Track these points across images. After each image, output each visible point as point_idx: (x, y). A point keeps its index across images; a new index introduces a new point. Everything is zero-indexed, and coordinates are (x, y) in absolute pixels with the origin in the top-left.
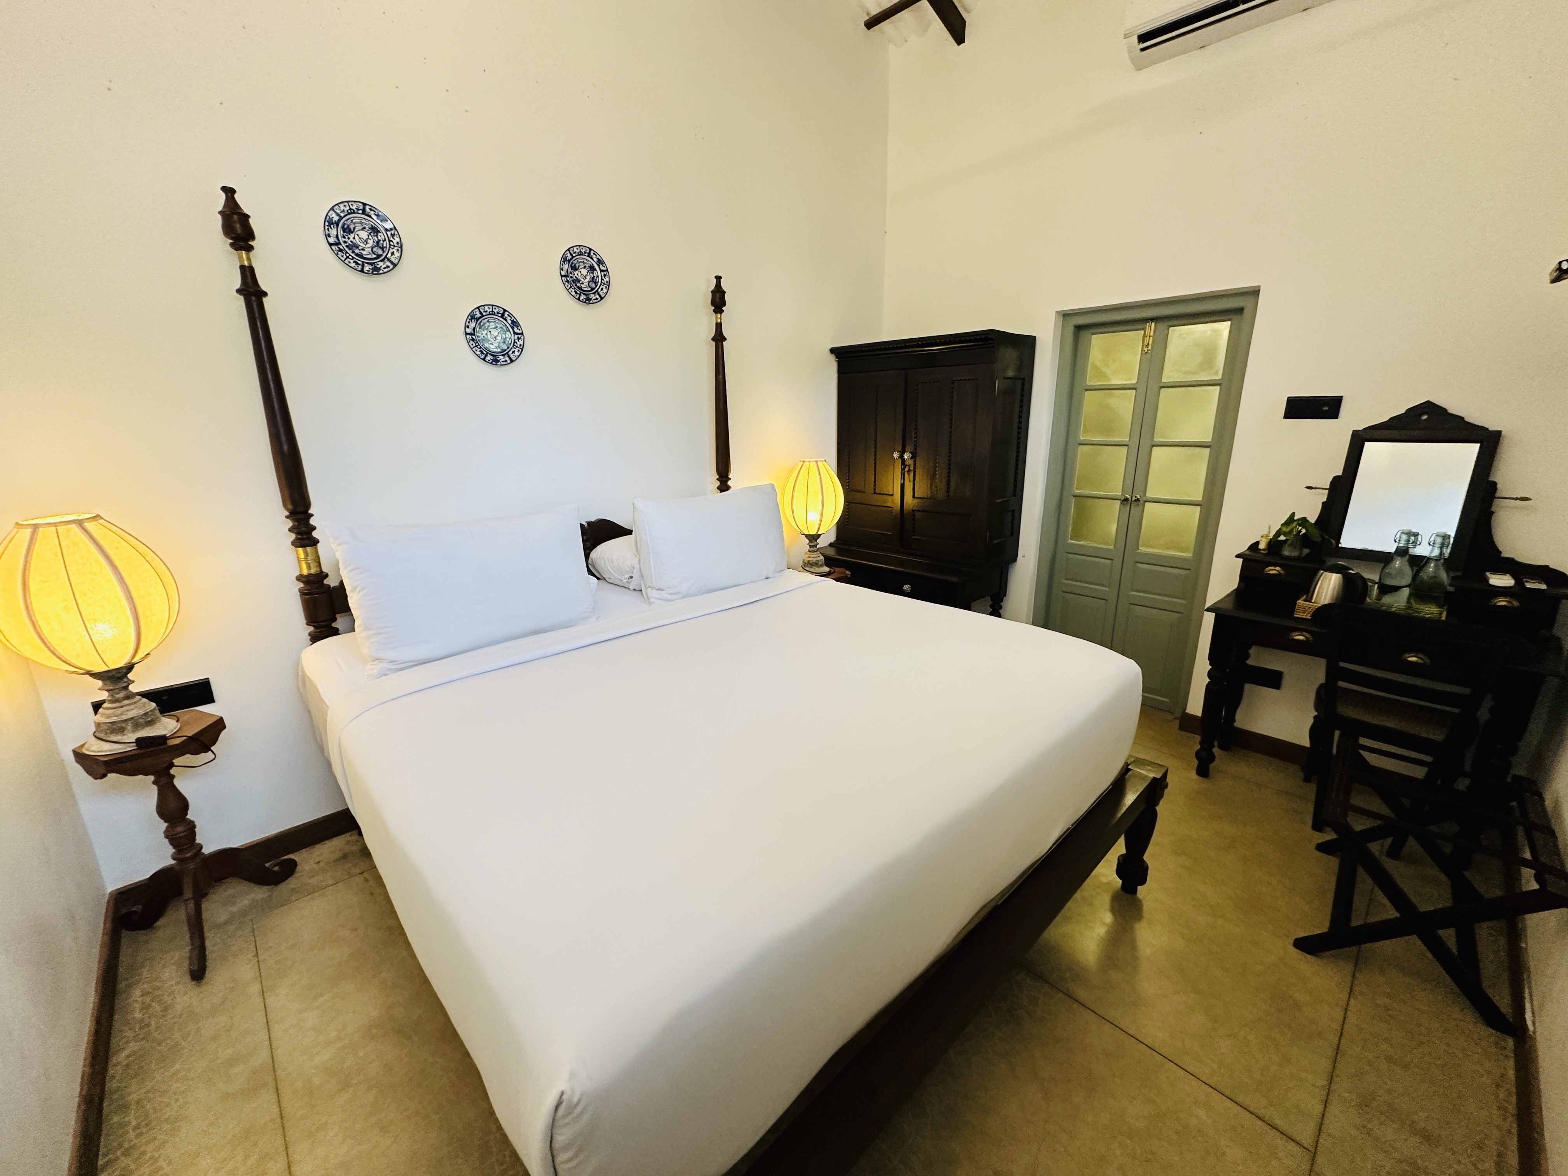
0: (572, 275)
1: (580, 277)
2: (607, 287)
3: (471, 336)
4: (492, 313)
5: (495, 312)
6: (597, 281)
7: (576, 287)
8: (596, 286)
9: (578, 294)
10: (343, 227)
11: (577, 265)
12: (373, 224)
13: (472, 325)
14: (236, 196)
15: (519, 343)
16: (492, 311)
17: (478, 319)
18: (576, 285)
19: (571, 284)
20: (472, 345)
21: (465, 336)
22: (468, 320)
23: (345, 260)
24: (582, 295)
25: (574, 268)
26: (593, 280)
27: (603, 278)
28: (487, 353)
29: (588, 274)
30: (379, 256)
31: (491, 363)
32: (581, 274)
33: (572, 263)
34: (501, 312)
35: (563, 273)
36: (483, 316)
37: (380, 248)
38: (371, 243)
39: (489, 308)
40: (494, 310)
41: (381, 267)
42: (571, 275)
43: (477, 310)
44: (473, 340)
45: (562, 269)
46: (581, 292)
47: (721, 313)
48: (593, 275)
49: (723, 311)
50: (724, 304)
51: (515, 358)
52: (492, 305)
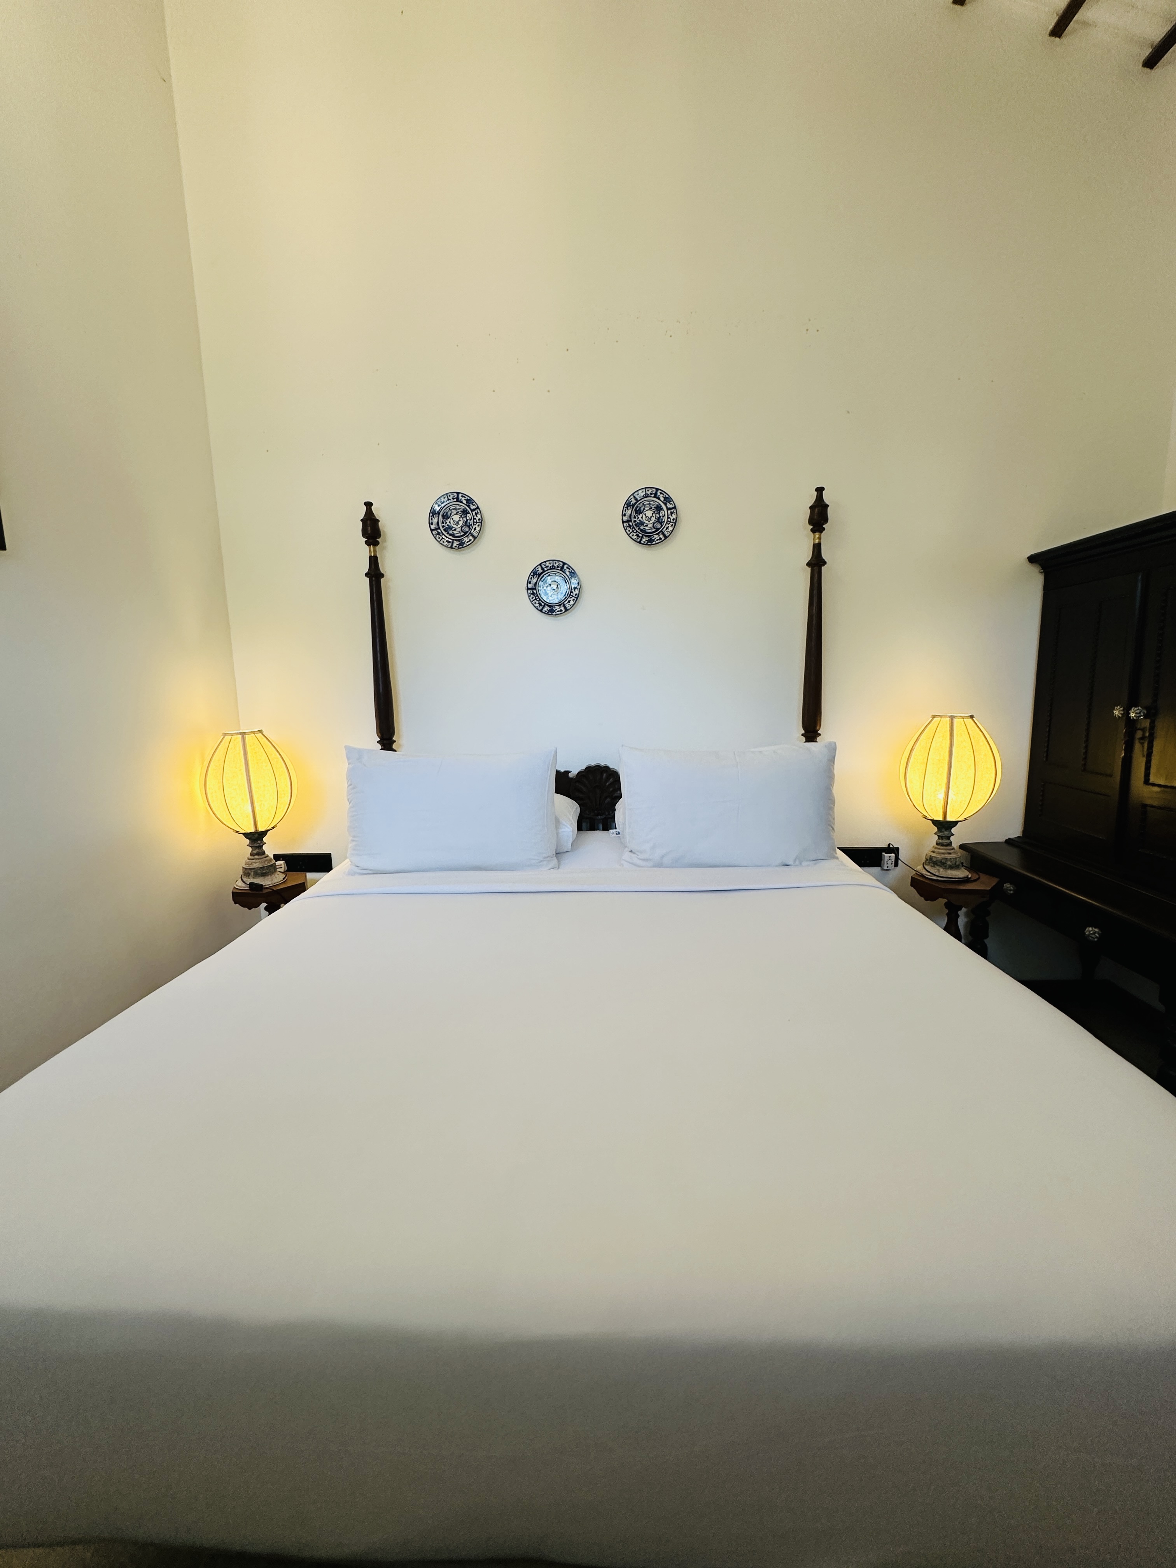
1: (644, 520)
3: (533, 591)
4: (553, 568)
5: (555, 566)
6: (663, 520)
7: (638, 531)
8: (662, 526)
10: (443, 516)
11: (641, 509)
12: (464, 508)
13: (534, 580)
14: (372, 508)
15: (574, 593)
16: (553, 566)
17: (540, 575)
20: (532, 598)
21: (526, 591)
22: (531, 577)
23: (440, 541)
25: (639, 512)
26: (659, 520)
27: (670, 516)
28: (545, 604)
29: (654, 515)
30: (466, 533)
31: (547, 614)
32: (646, 517)
34: (561, 566)
36: (544, 571)
37: (467, 526)
38: (461, 523)
39: (550, 563)
40: (554, 565)
41: (465, 541)
42: (634, 519)
43: (539, 567)
44: (533, 594)
47: (821, 532)
48: (659, 515)
49: (824, 529)
50: (826, 520)
51: (570, 607)
52: (553, 560)
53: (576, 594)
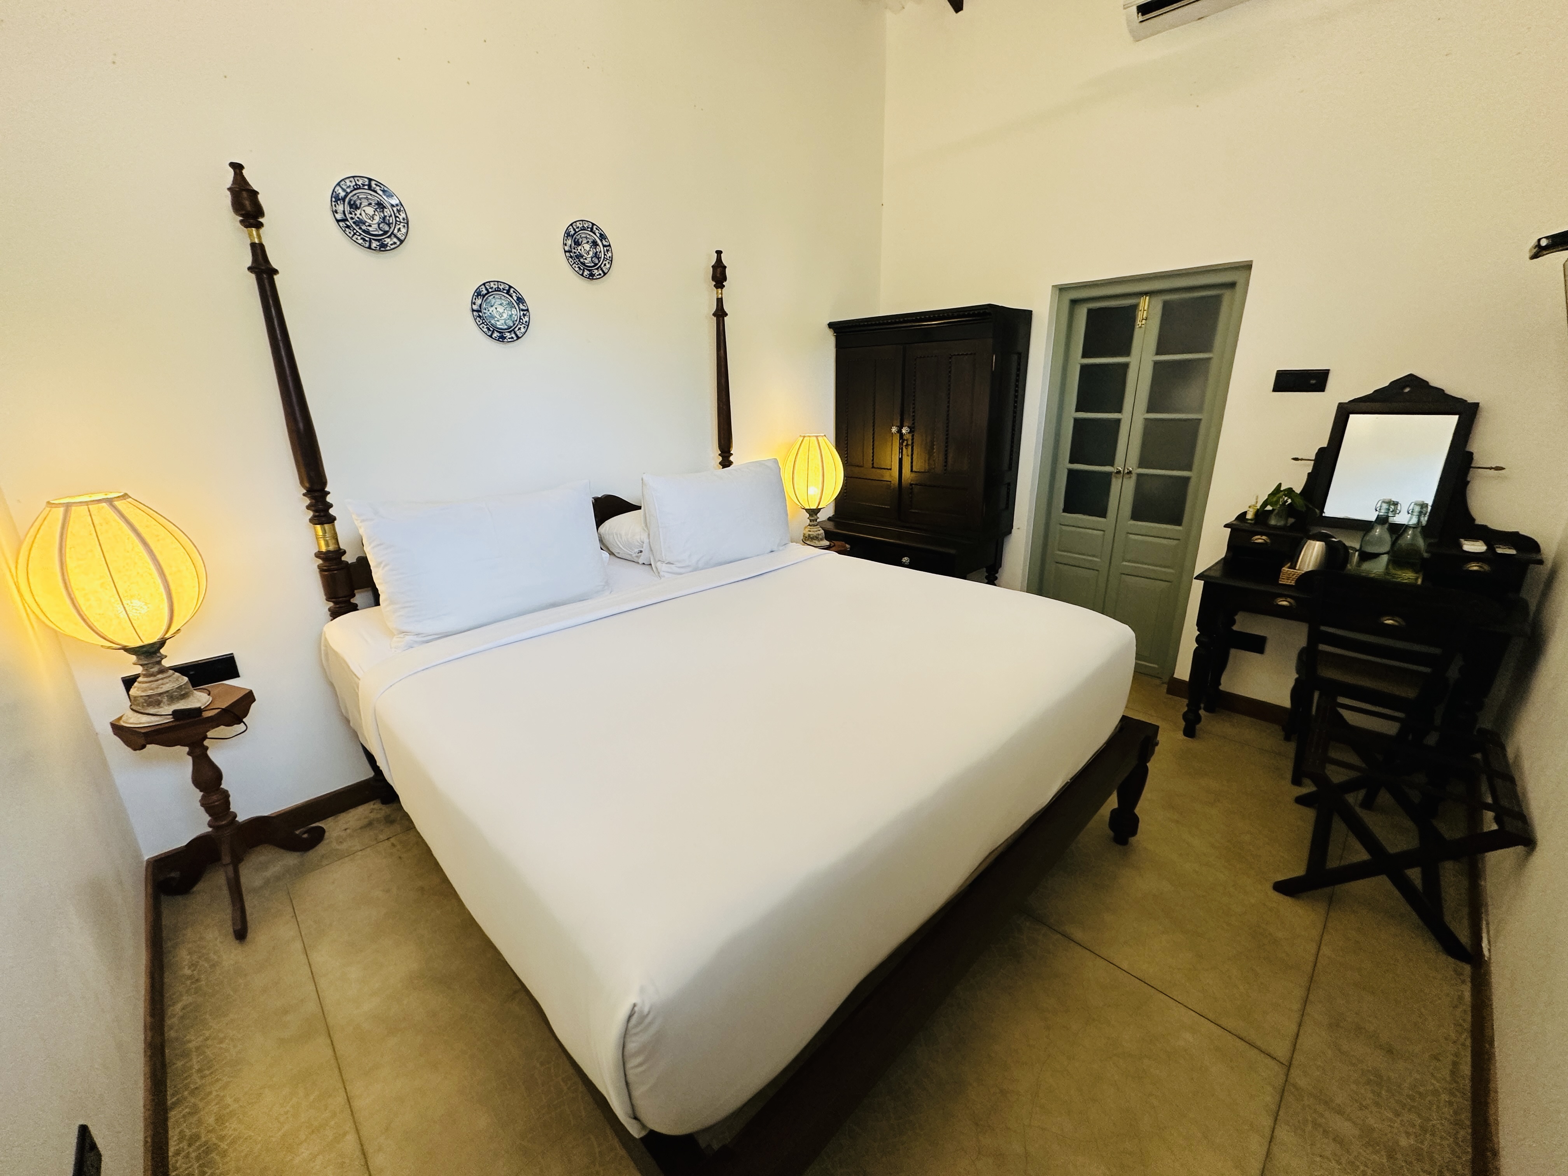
0: (576, 251)
1: (583, 253)
2: (610, 262)
3: (478, 313)
4: (498, 290)
5: (500, 289)
6: (600, 256)
7: (579, 263)
8: (599, 262)
9: (581, 269)
10: (349, 203)
11: (580, 241)
12: (379, 200)
13: (479, 302)
14: (244, 171)
15: (524, 320)
16: (498, 288)
17: (484, 296)
18: (579, 261)
19: (575, 259)
20: (479, 321)
21: (472, 313)
22: (475, 297)
23: (352, 237)
24: (586, 270)
25: (577, 243)
26: (596, 255)
27: (606, 253)
28: (494, 329)
29: (591, 249)
30: (386, 232)
31: (498, 340)
32: (585, 250)
33: (575, 238)
34: (507, 289)
35: (567, 248)
36: (488, 292)
37: (386, 224)
38: (377, 218)
39: (494, 284)
40: (500, 287)
41: (388, 243)
42: (574, 251)
43: (483, 287)
44: (480, 317)
45: (566, 245)
46: (584, 268)
47: (722, 288)
48: (596, 250)
49: (724, 286)
50: (725, 279)
51: (521, 335)
52: (498, 282)
53: (526, 322)
